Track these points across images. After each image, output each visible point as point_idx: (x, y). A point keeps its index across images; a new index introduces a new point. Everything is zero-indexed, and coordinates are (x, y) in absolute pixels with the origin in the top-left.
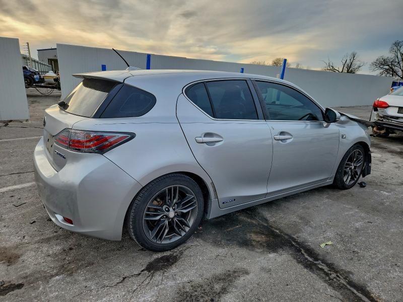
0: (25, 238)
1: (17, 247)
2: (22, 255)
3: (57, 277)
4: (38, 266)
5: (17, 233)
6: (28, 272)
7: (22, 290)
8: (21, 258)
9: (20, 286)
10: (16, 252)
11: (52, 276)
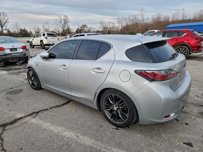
0: (194, 118)
1: (199, 117)
2: (198, 113)
3: (189, 102)
4: (193, 107)
5: (197, 123)
6: (197, 107)
7: (200, 104)
8: (198, 112)
9: (201, 105)
10: (200, 115)
11: (190, 103)
